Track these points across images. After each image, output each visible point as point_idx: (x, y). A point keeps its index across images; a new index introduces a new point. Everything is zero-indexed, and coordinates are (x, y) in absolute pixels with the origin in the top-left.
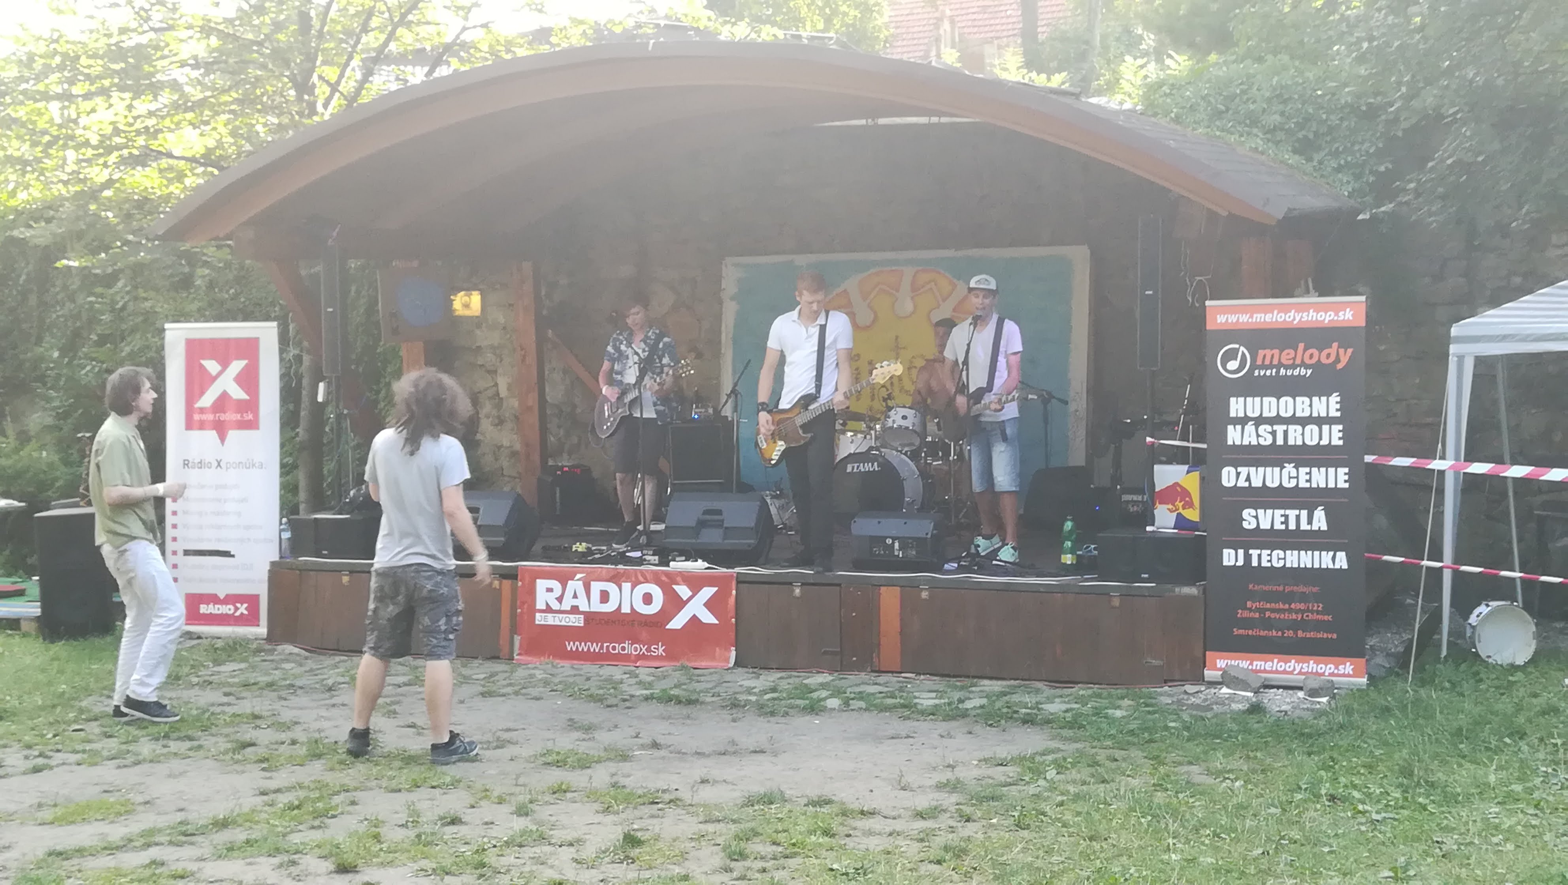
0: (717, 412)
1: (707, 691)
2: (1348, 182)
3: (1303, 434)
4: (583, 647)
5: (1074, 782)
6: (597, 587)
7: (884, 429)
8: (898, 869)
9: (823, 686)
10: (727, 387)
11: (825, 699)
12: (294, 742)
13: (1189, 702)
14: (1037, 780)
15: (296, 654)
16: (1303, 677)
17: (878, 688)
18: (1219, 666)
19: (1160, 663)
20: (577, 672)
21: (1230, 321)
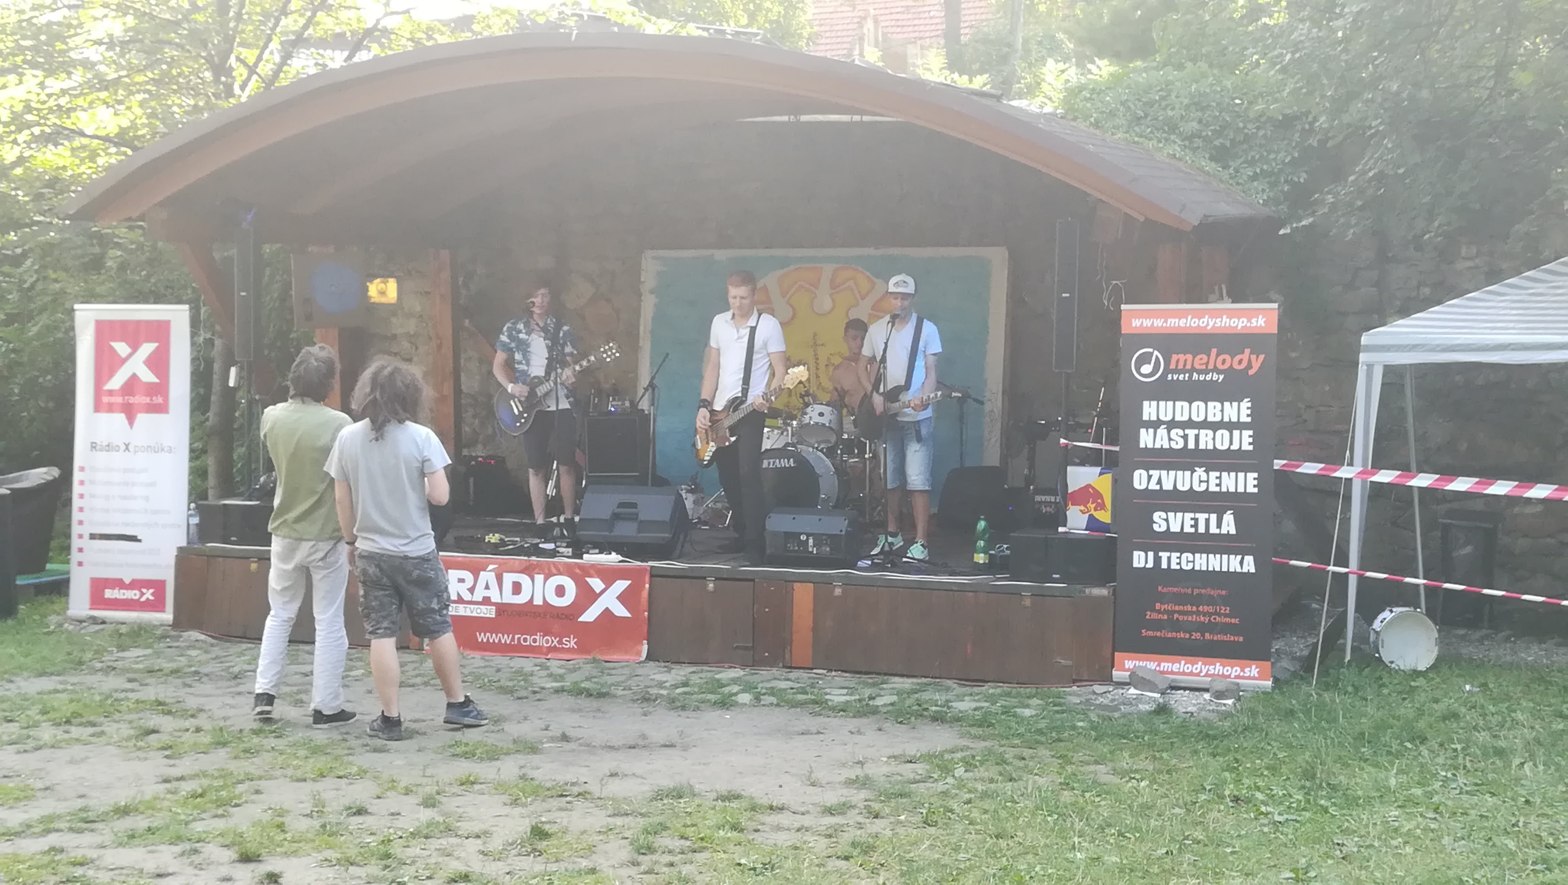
0: (634, 405)
1: (617, 684)
2: (1264, 190)
3: (1214, 439)
4: (494, 638)
5: (982, 780)
6: (509, 579)
7: (802, 426)
8: (806, 864)
9: (734, 681)
10: (644, 380)
11: (736, 694)
12: (198, 730)
13: (1098, 702)
14: (946, 778)
15: (202, 641)
16: (1210, 679)
17: (790, 684)
18: (1127, 667)
19: (1070, 663)
20: (487, 664)
21: (1145, 325)
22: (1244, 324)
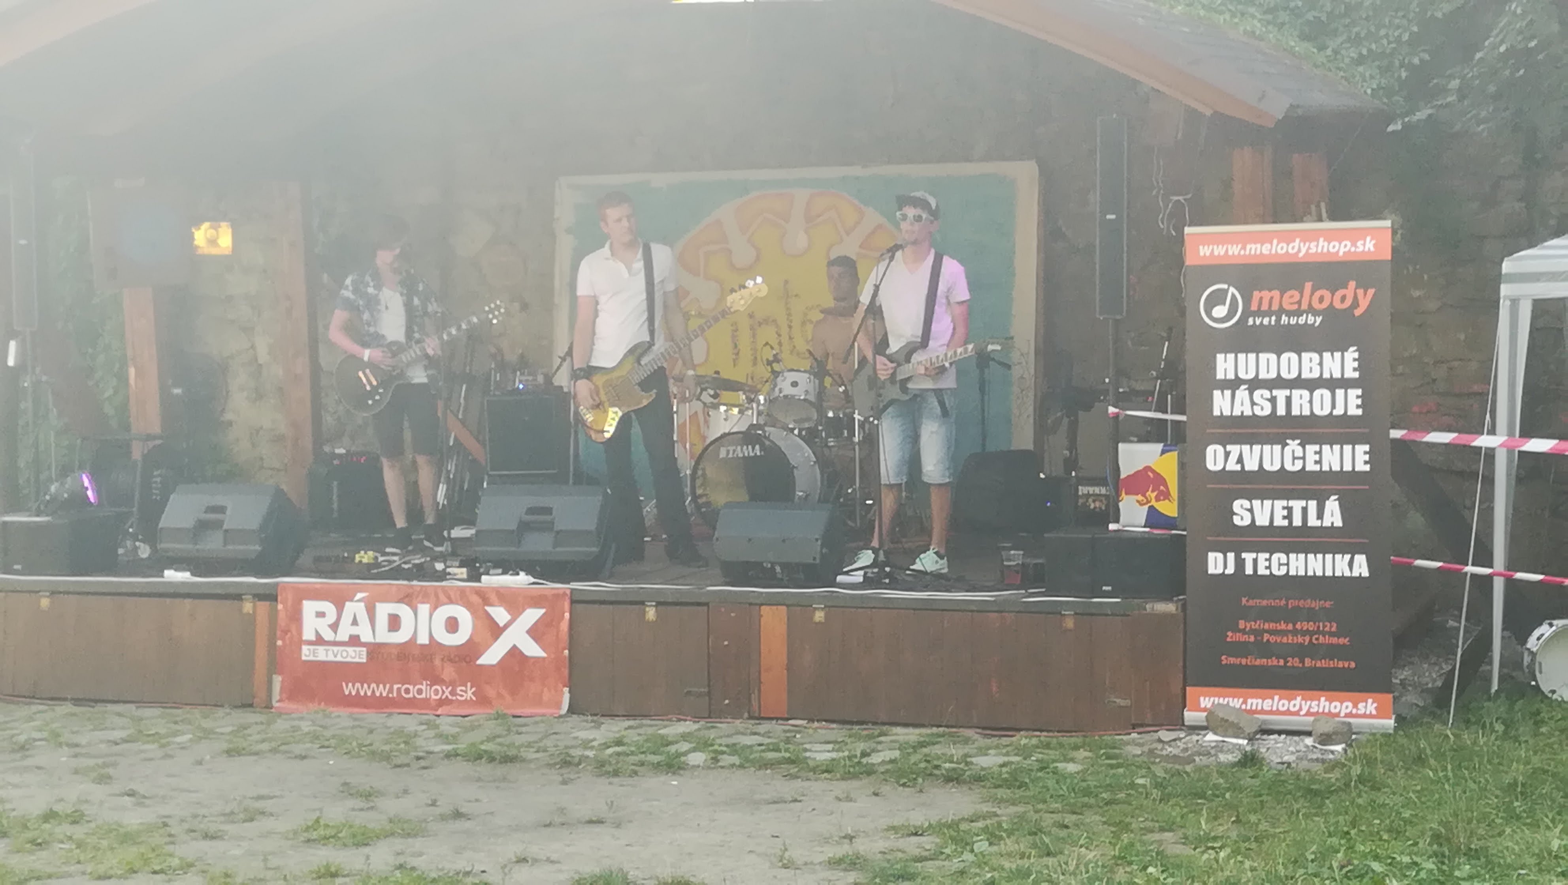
0: (549, 379)
1: (529, 745)
2: (1372, 77)
3: (1311, 402)
4: (366, 690)
5: (1009, 855)
6: (383, 610)
7: (770, 401)
9: (685, 737)
11: (685, 754)
13: (1164, 753)
14: (962, 853)
16: (1312, 719)
17: (757, 739)
18: (1203, 706)
19: (1128, 702)
20: (357, 723)
21: (1216, 253)
22: (1347, 249)
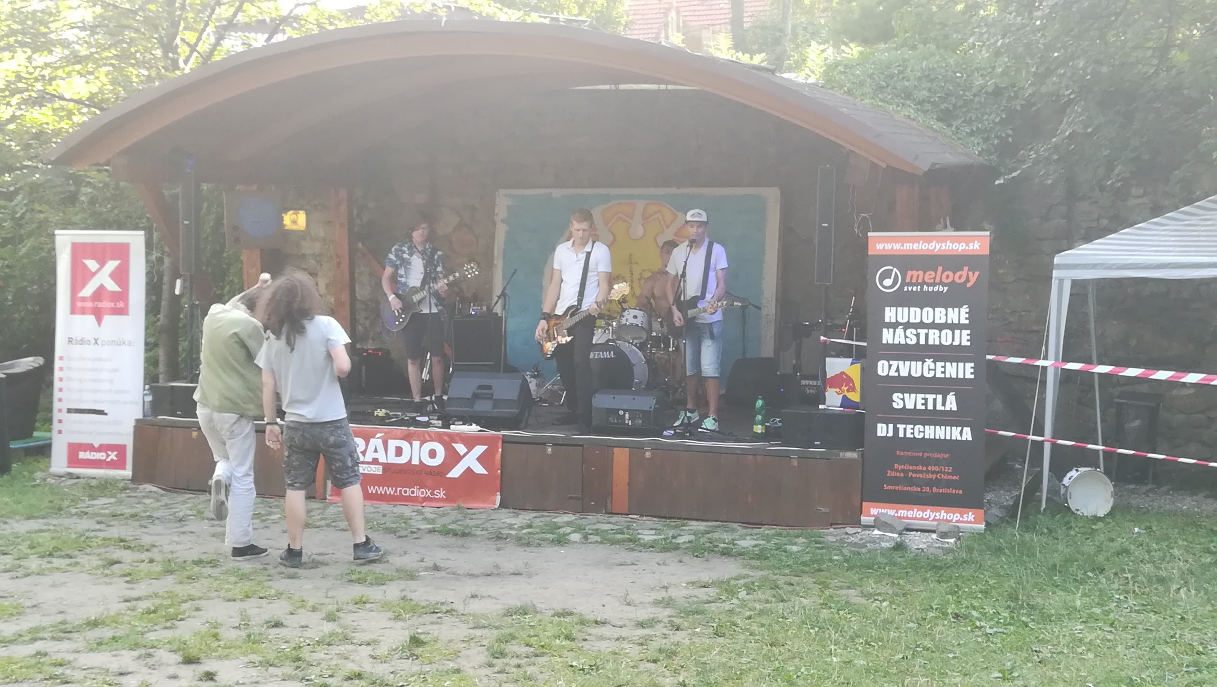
0: (490, 309)
1: (477, 526)
2: (979, 144)
3: (940, 337)
4: (381, 490)
5: (760, 601)
6: (393, 444)
7: (619, 326)
8: (623, 666)
9: (568, 524)
10: (498, 290)
11: (570, 534)
12: (152, 561)
13: (849, 541)
14: (732, 599)
15: (155, 492)
16: (936, 523)
17: (610, 526)
18: (872, 513)
19: (828, 510)
20: (377, 510)
21: (886, 248)
22: (963, 248)
